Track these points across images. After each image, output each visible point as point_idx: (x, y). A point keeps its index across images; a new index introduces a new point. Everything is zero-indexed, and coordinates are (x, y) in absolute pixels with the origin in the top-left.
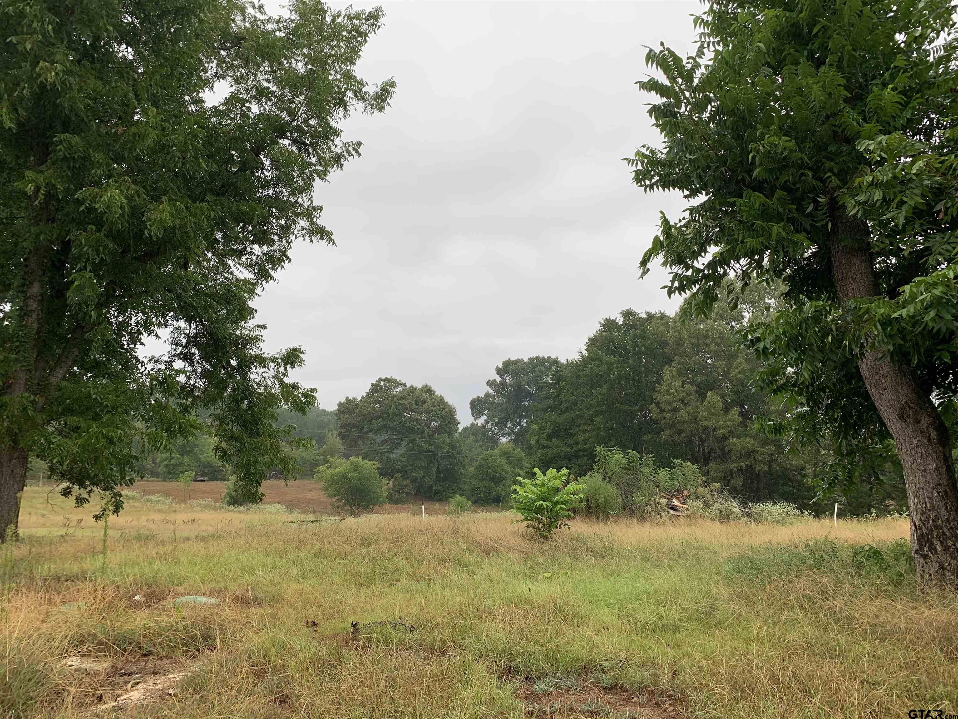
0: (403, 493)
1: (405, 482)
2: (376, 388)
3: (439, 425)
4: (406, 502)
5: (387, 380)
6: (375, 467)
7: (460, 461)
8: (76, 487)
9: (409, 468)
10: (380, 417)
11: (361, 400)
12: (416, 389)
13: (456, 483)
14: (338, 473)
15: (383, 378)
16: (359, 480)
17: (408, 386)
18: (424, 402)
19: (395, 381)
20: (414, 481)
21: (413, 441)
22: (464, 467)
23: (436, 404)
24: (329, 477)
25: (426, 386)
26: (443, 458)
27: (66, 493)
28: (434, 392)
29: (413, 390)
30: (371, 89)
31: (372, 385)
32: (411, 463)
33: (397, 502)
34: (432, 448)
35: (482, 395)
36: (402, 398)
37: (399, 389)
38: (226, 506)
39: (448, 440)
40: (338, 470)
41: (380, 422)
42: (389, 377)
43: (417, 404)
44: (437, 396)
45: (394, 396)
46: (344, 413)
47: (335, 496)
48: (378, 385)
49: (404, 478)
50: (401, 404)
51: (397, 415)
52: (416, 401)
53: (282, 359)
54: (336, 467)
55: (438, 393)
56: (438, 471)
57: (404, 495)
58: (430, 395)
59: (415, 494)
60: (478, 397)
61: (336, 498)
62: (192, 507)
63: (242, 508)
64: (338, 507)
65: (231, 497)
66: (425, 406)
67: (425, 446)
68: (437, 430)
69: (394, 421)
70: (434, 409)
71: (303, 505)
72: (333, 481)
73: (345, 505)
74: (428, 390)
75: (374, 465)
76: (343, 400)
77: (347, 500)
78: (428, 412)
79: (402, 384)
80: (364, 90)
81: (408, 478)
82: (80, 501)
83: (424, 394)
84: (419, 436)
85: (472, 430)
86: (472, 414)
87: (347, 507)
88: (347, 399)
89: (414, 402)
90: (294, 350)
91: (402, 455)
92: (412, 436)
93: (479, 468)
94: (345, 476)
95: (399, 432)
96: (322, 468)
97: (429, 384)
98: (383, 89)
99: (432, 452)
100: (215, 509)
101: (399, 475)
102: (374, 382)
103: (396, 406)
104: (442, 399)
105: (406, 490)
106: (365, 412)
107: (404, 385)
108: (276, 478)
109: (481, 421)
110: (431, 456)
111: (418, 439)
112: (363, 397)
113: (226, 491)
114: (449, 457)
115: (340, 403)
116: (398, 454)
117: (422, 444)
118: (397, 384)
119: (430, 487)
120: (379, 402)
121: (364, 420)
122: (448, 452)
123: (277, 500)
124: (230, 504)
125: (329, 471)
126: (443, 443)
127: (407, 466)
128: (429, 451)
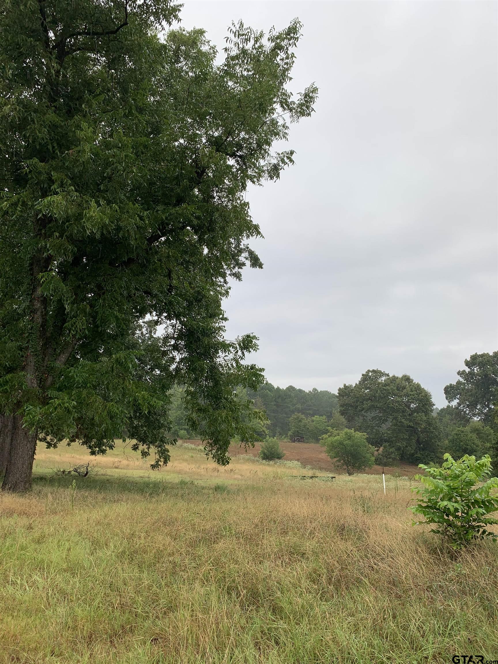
0: (390, 458)
1: (391, 450)
2: (365, 377)
3: (417, 407)
4: (392, 465)
5: (374, 371)
6: (365, 437)
7: (436, 435)
8: (141, 444)
9: (394, 439)
10: (369, 399)
11: (355, 387)
12: (397, 378)
13: (434, 452)
14: (337, 440)
15: (371, 370)
16: (352, 446)
17: (391, 376)
18: (404, 388)
19: (380, 372)
20: (399, 449)
21: (396, 418)
22: (440, 440)
23: (414, 389)
24: (330, 443)
25: (406, 376)
26: (422, 432)
27: (135, 448)
28: (412, 380)
29: (394, 378)
30: (296, 99)
31: (363, 375)
32: (395, 435)
33: (385, 465)
34: (411, 424)
35: (454, 383)
36: (386, 385)
37: (383, 378)
38: (261, 460)
39: (425, 418)
40: (336, 438)
41: (370, 403)
42: (375, 369)
43: (398, 390)
44: (414, 384)
45: (379, 383)
46: (343, 396)
47: (335, 457)
48: (367, 375)
49: (391, 446)
50: (385, 390)
51: (382, 398)
52: (397, 387)
53: (240, 345)
54: (335, 436)
55: (416, 381)
56: (418, 442)
57: (391, 460)
58: (409, 383)
59: (401, 460)
60: (451, 385)
61: (336, 459)
62: (239, 459)
63: (271, 463)
64: (338, 466)
65: (264, 454)
66: (405, 391)
67: (406, 423)
68: (416, 410)
69: (380, 402)
70: (412, 393)
71: (314, 463)
72: (333, 447)
73: (343, 464)
74: (407, 379)
75: (364, 435)
76: (342, 387)
77: (344, 461)
78: (407, 395)
79: (386, 374)
80: (289, 100)
81: (393, 447)
82: (145, 454)
83: (403, 382)
84: (401, 414)
85: (447, 411)
86: (447, 398)
87: (345, 467)
88: (345, 385)
89: (395, 388)
90: (248, 336)
91: (388, 429)
92: (395, 414)
93: (452, 441)
94: (341, 443)
95: (385, 411)
96: (325, 436)
97: (408, 374)
98: (306, 95)
99: (413, 427)
100: (253, 461)
101: (387, 444)
102: (364, 373)
103: (381, 391)
104: (418, 386)
105: (393, 456)
106: (357, 395)
107: (388, 375)
108: (299, 441)
109: (455, 403)
110: (412, 430)
111: (399, 417)
112: (356, 384)
113: (261, 449)
114: (427, 432)
115: (340, 388)
116: (385, 428)
117: (403, 420)
118: (382, 374)
119: (413, 455)
120: (369, 388)
121: (357, 401)
122: (425, 428)
123: (297, 457)
124: (264, 459)
125: (329, 439)
126: (420, 420)
127: (392, 438)
128: (410, 427)
